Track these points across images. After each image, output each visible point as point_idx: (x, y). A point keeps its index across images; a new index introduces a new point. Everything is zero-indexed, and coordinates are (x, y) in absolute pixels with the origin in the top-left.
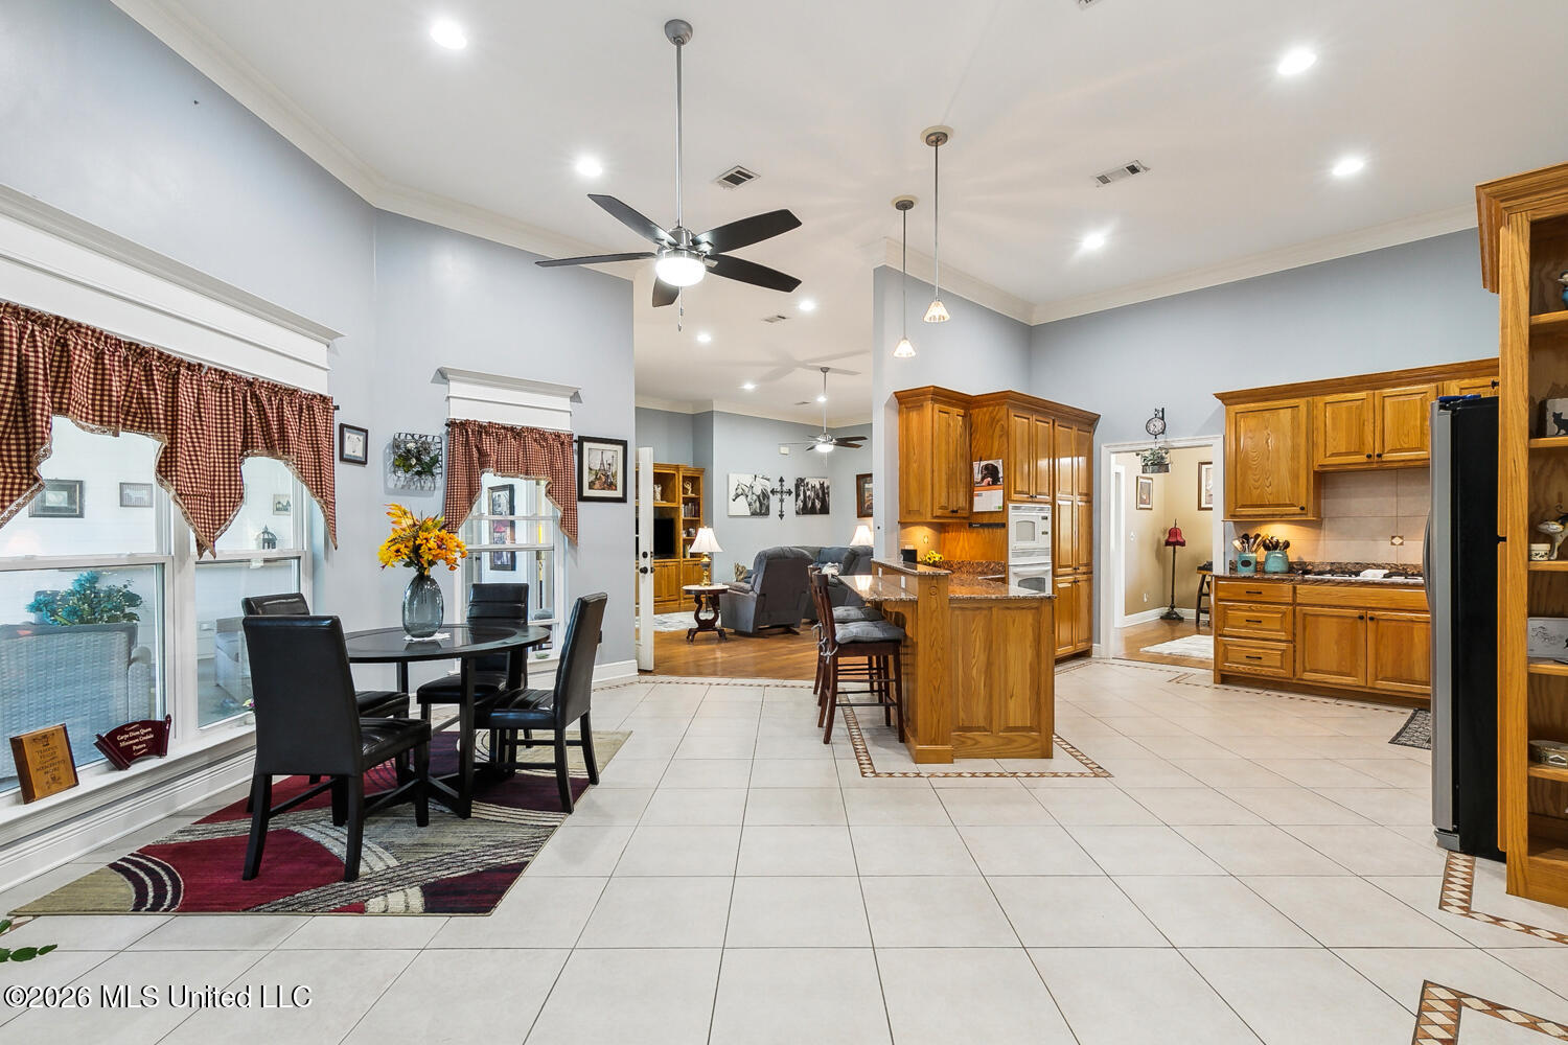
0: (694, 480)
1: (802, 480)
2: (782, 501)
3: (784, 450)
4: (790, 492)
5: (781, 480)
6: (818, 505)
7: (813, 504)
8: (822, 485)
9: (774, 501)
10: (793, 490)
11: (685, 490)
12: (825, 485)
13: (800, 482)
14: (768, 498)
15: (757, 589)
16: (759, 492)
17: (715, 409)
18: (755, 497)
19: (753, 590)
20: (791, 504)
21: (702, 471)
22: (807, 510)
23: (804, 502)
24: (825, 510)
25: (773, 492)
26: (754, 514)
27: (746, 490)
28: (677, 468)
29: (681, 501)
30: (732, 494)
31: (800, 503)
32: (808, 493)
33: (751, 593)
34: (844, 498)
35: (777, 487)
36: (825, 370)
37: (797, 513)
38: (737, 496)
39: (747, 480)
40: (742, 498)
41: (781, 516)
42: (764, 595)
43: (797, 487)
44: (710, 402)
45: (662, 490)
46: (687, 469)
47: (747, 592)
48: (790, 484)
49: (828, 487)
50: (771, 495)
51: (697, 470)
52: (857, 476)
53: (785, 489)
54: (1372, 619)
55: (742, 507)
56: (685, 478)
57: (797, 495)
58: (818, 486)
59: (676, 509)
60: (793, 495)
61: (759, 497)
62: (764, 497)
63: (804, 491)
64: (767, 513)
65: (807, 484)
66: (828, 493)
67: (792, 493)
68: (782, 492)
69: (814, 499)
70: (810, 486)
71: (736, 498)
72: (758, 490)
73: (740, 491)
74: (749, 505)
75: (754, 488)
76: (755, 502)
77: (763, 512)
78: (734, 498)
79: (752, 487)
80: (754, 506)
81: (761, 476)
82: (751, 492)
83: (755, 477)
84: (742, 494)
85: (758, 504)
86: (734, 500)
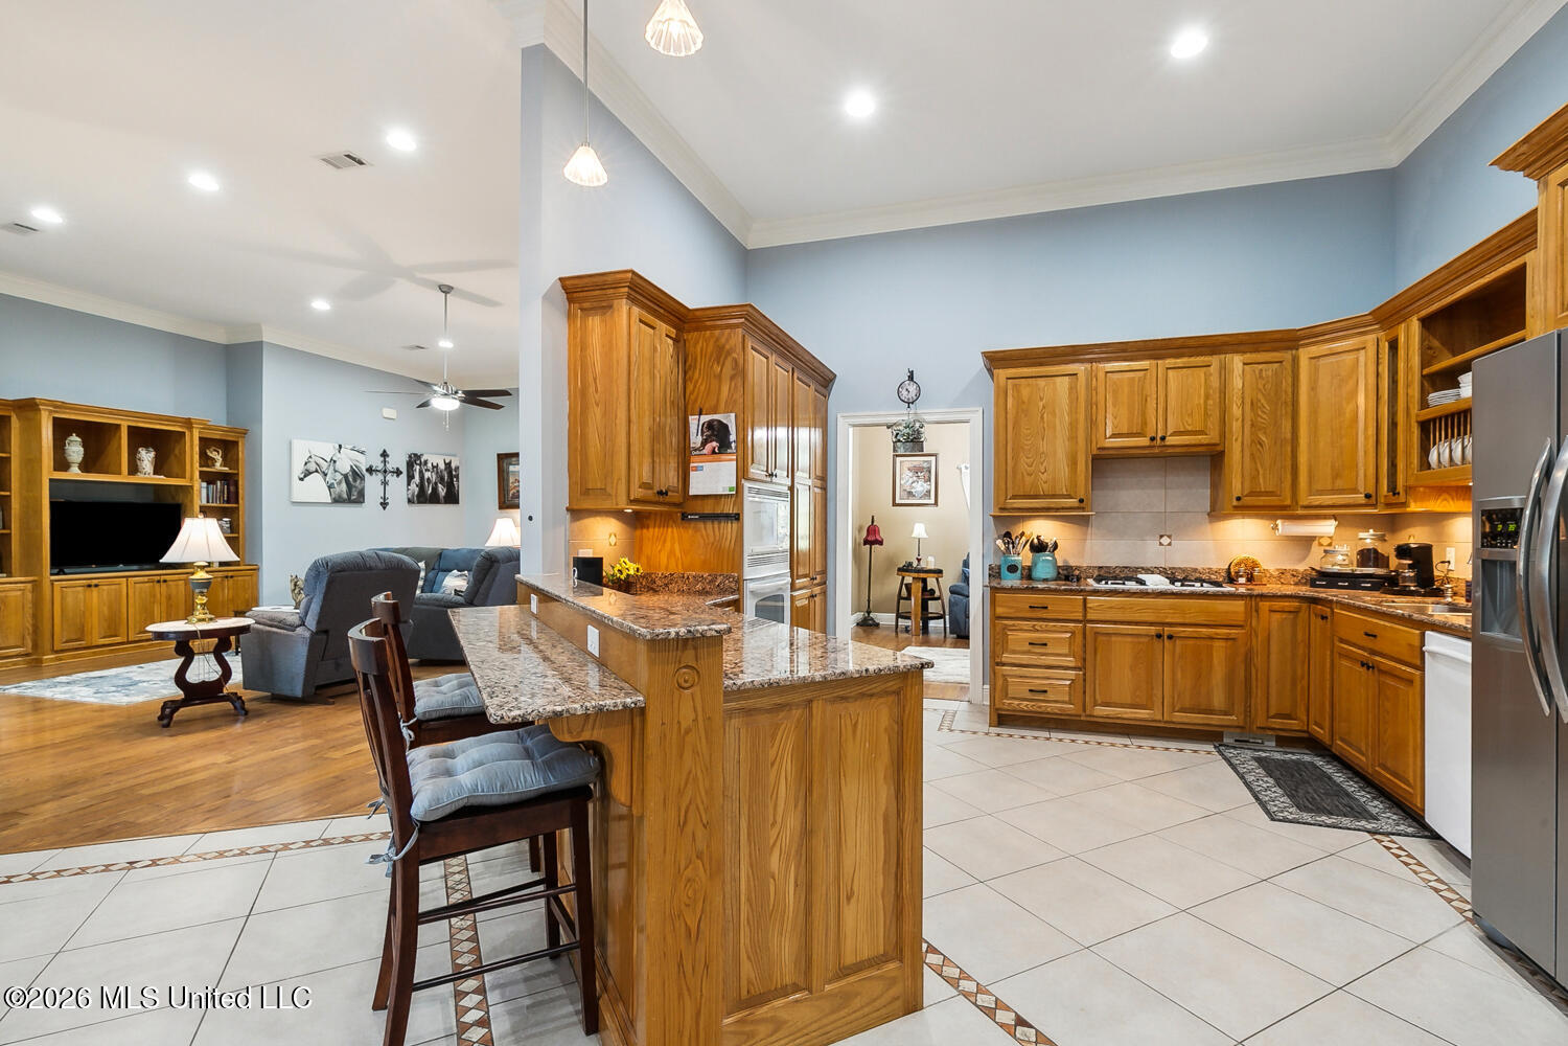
0: (228, 447)
1: (418, 457)
2: (385, 483)
3: (389, 412)
4: (398, 472)
5: (384, 455)
6: (442, 491)
7: (435, 489)
8: (448, 465)
9: (372, 485)
10: (404, 469)
11: (205, 459)
12: (453, 466)
13: (413, 460)
14: (362, 478)
15: (311, 622)
16: (347, 469)
17: (264, 340)
18: (339, 477)
19: (303, 624)
20: (399, 488)
21: (244, 433)
22: (424, 497)
23: (421, 486)
24: (452, 498)
25: (370, 470)
26: (337, 500)
27: (324, 465)
28: (188, 423)
29: (197, 475)
30: (298, 469)
31: (414, 488)
32: (427, 475)
33: (299, 630)
34: (479, 483)
35: (378, 463)
36: (446, 290)
37: (410, 501)
38: (308, 473)
39: (326, 450)
40: (317, 477)
41: (384, 505)
42: (326, 632)
43: (410, 465)
44: (257, 328)
45: (156, 457)
46: (206, 426)
47: (293, 628)
48: (398, 460)
49: (457, 468)
50: (367, 475)
51: (232, 430)
52: (499, 455)
53: (390, 467)
54: (1170, 637)
55: (316, 489)
56: (206, 443)
57: (410, 477)
58: (442, 466)
59: (188, 490)
60: (404, 476)
61: (346, 476)
62: (355, 476)
63: (421, 472)
64: (360, 499)
65: (426, 462)
66: (457, 477)
67: (401, 473)
68: (385, 471)
69: (436, 483)
70: (430, 465)
71: (305, 476)
72: (345, 467)
73: (312, 467)
74: (329, 487)
75: (337, 463)
76: (340, 483)
77: (353, 498)
78: (302, 476)
79: (335, 462)
80: (338, 489)
81: (351, 447)
82: (332, 468)
83: (340, 446)
84: (317, 471)
85: (344, 486)
86: (301, 479)
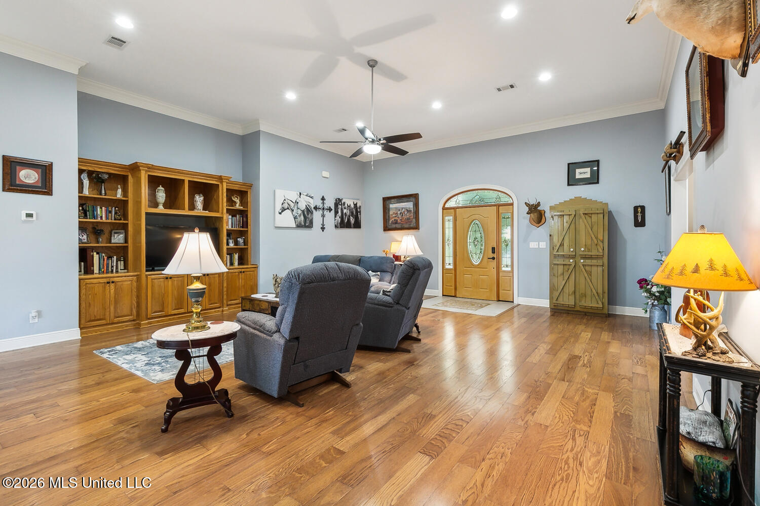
0: (243, 194)
1: (340, 200)
2: (323, 216)
3: (325, 174)
4: (330, 210)
5: (323, 199)
6: (352, 220)
7: (349, 220)
8: (355, 205)
10: (333, 208)
11: (230, 202)
12: (358, 205)
13: (338, 202)
14: (312, 213)
15: (286, 328)
16: (303, 208)
17: (263, 128)
18: (300, 212)
19: (278, 331)
20: (331, 219)
21: (251, 186)
22: (343, 224)
23: (342, 218)
24: (357, 225)
25: (316, 208)
26: (299, 226)
27: (292, 205)
28: (220, 178)
29: (225, 211)
30: (278, 208)
31: (338, 218)
32: (345, 211)
33: (276, 336)
34: (373, 215)
35: (319, 204)
36: (372, 64)
37: (336, 227)
38: (283, 210)
39: (293, 196)
40: (288, 212)
41: (323, 229)
42: (297, 338)
43: (336, 205)
44: (256, 122)
45: (204, 200)
46: (229, 182)
47: (270, 333)
48: (330, 203)
49: (360, 207)
50: (314, 211)
51: (244, 184)
52: (383, 198)
53: (326, 206)
55: (288, 219)
56: (230, 192)
57: (336, 212)
58: (352, 206)
59: (220, 219)
60: (333, 212)
61: (303, 211)
62: (308, 211)
63: (342, 209)
64: (310, 226)
65: (344, 203)
66: (360, 212)
67: (332, 210)
68: (323, 209)
69: (349, 216)
70: (346, 205)
71: (282, 211)
72: (302, 206)
73: (286, 206)
74: (295, 218)
75: (299, 203)
76: (300, 216)
77: (307, 224)
78: (280, 211)
79: (298, 203)
80: (299, 219)
81: (305, 194)
82: (296, 207)
83: (300, 194)
84: (288, 208)
85: (302, 217)
86: (280, 213)
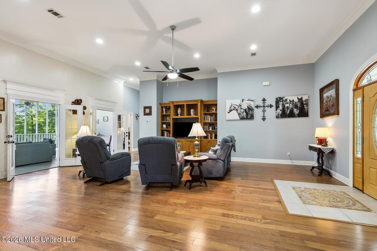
2: (264, 111)
3: (265, 83)
5: (264, 100)
6: (296, 111)
9: (258, 113)
10: (274, 104)
12: (304, 99)
13: (278, 100)
14: (252, 110)
16: (246, 108)
17: (218, 73)
18: (242, 110)
20: (271, 113)
23: (283, 111)
25: (257, 107)
26: (242, 118)
27: (237, 107)
29: (200, 114)
34: (314, 106)
35: (261, 103)
38: (231, 110)
39: (237, 102)
40: (234, 112)
41: (264, 119)
43: (277, 102)
48: (271, 102)
49: (307, 100)
53: (266, 104)
55: (234, 115)
57: (277, 107)
58: (296, 100)
60: (274, 108)
61: (245, 110)
62: (250, 109)
64: (252, 117)
65: (286, 100)
66: (306, 104)
67: (272, 106)
68: (264, 106)
69: (292, 109)
70: (288, 101)
71: (230, 112)
72: (245, 106)
73: (232, 108)
74: (239, 114)
75: (242, 106)
76: (243, 112)
77: (248, 117)
78: (229, 112)
79: (241, 105)
80: (242, 115)
81: (247, 99)
82: (240, 108)
83: (243, 100)
84: (234, 109)
85: (245, 114)
86: (229, 113)
